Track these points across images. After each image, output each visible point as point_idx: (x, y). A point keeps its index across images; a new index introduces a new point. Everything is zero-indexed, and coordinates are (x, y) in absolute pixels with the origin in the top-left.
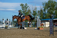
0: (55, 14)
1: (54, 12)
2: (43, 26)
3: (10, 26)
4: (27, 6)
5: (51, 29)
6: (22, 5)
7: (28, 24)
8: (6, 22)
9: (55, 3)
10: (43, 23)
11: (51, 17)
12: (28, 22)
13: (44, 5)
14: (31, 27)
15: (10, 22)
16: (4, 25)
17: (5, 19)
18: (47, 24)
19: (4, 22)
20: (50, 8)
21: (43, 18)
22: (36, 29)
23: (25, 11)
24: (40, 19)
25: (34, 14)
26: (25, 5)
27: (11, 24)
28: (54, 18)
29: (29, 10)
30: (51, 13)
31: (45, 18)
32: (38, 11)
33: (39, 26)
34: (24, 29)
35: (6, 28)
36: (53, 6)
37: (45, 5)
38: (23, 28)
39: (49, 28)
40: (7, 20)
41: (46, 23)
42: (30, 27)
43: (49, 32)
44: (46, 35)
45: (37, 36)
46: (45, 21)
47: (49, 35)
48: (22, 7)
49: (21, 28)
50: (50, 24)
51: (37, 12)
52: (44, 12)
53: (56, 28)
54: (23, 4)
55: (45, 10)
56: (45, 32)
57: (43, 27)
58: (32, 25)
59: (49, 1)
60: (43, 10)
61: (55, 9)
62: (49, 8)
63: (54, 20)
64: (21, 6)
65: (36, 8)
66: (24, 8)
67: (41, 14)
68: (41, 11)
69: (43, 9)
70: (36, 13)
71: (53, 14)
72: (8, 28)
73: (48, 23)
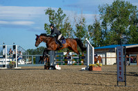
0: (129, 33)
1: (127, 29)
2: (101, 61)
3: (22, 62)
4: (61, 15)
5: (120, 68)
6: (49, 12)
7: (65, 58)
8: (10, 52)
9: (130, 6)
10: (101, 56)
11: (120, 42)
12: (65, 53)
13: (102, 12)
14: (73, 64)
15: (20, 52)
16: (6, 61)
17: (9, 46)
18: (111, 59)
19: (5, 52)
20: (118, 20)
21: (102, 43)
22: (84, 68)
23: (58, 26)
24: (93, 45)
25: (79, 34)
26: (56, 12)
27: (24, 58)
28: (127, 44)
29: (67, 25)
30: (121, 31)
31: (107, 43)
32: (89, 26)
33: (91, 62)
34: (55, 69)
35: (11, 66)
36: (126, 14)
37: (104, 11)
38: (52, 66)
39: (115, 67)
40: (14, 47)
41: (109, 54)
42: (70, 65)
43: (115, 77)
44: (108, 84)
45: (85, 87)
46: (104, 51)
47: (116, 83)
48: (50, 18)
49: (47, 67)
50: (118, 58)
51: (87, 29)
52: (103, 29)
53: (131, 68)
54: (52, 9)
55: (104, 24)
56: (106, 77)
57: (101, 64)
58: (75, 59)
59: (115, 4)
60: (101, 24)
61: (130, 23)
62: (115, 20)
63: (127, 47)
64: (46, 13)
65: (84, 20)
66: (53, 18)
67: (95, 32)
68: (97, 25)
69: (101, 21)
70: (84, 32)
71: (124, 33)
72: (16, 68)
73: (114, 55)
